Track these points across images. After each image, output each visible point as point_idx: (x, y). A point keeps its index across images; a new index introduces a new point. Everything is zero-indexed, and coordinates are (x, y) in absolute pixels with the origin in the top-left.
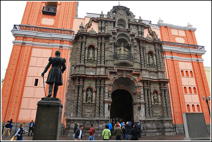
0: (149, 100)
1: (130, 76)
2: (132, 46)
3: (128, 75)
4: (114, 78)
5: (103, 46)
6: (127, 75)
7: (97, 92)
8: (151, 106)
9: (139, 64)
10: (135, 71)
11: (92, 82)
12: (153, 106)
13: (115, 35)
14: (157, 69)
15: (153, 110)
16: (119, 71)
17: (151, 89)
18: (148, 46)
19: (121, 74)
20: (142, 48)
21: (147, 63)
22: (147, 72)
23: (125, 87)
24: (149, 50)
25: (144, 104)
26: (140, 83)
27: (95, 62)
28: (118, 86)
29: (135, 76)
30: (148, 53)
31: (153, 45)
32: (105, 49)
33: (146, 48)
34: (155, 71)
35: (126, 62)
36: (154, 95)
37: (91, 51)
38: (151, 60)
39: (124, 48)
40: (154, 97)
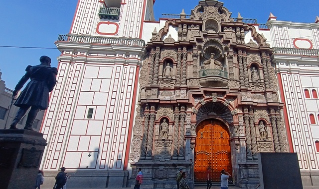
1: (223, 100)
2: (226, 58)
3: (221, 98)
4: (200, 103)
5: (184, 59)
6: (218, 99)
7: (176, 124)
8: (255, 142)
9: (236, 81)
10: (230, 93)
11: (168, 110)
12: (259, 144)
13: (202, 43)
14: (264, 89)
15: (259, 148)
16: (207, 93)
17: (255, 118)
18: (251, 56)
19: (210, 97)
20: (241, 60)
21: (249, 80)
22: (248, 93)
23: (218, 115)
24: (252, 62)
25: (244, 140)
26: (238, 109)
27: (173, 82)
28: (207, 115)
29: (231, 99)
30: (251, 65)
31: (258, 54)
32: (188, 63)
33: (248, 59)
34: (261, 92)
35: (217, 80)
36: (260, 126)
37: (167, 67)
38: (255, 76)
39: (214, 60)
40: (260, 129)
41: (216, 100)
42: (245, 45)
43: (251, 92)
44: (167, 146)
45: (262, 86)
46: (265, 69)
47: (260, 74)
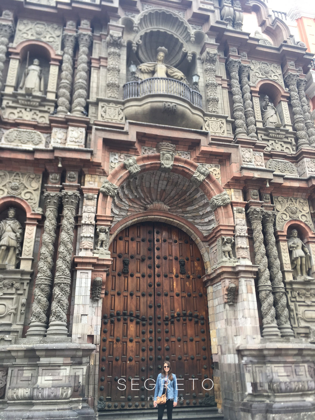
0: (272, 259)
1: (192, 165)
2: (198, 61)
3: (183, 157)
4: (124, 167)
5: (83, 49)
6: (176, 160)
7: (47, 223)
8: (282, 285)
9: (224, 121)
10: (210, 144)
11: (24, 180)
12: (292, 290)
13: (134, 14)
14: (294, 148)
15: (293, 304)
16: (146, 142)
17: (277, 218)
18: (258, 67)
19: (153, 154)
20: (237, 70)
21: (257, 123)
22: (257, 154)
23: (172, 211)
24: (262, 81)
25: (252, 278)
26: (232, 190)
27: (46, 109)
28: (142, 208)
29: (212, 165)
30: (260, 88)
31: (276, 65)
32: (93, 61)
33: (252, 74)
34: (288, 155)
35: (175, 106)
36: (292, 242)
37: (32, 67)
38: (272, 116)
39: (166, 66)
40: (291, 249)
41: (172, 163)
42: (248, 34)
43: (265, 155)
44: (13, 291)
45: (289, 141)
46: (295, 101)
47: (284, 113)
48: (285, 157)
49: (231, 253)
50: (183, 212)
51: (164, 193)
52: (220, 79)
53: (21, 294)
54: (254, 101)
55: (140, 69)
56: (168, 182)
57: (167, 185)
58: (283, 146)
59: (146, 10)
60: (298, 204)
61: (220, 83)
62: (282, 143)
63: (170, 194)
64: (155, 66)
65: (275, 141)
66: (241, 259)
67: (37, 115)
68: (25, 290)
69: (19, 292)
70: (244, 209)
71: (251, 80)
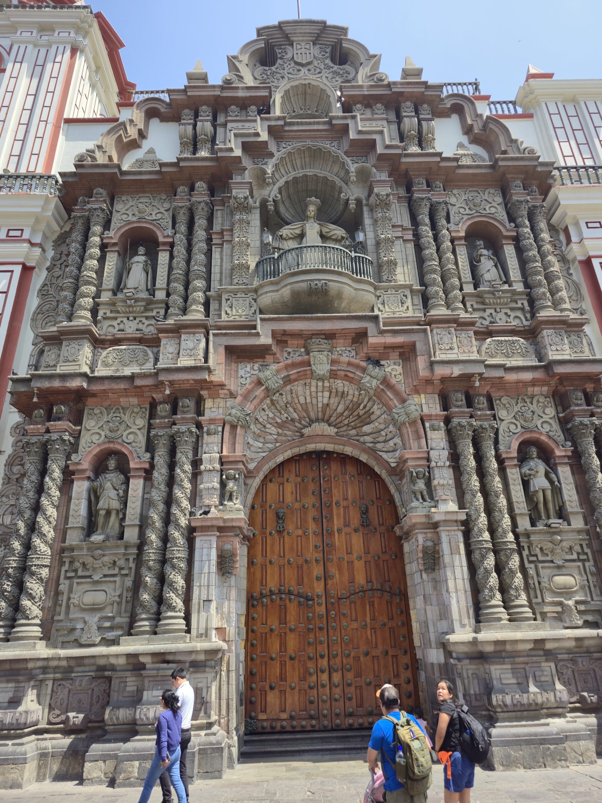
0: (492, 497)
1: (358, 366)
2: (365, 209)
3: (345, 356)
6: (334, 362)
10: (382, 332)
12: (531, 543)
13: (266, 160)
14: (528, 316)
15: (532, 566)
16: (289, 342)
17: (501, 431)
18: (463, 198)
19: (300, 358)
20: (426, 211)
21: (464, 286)
22: (463, 335)
23: (341, 433)
24: (469, 219)
25: (458, 530)
26: (423, 396)
27: (154, 314)
28: (297, 434)
29: (388, 361)
30: (467, 232)
31: (492, 191)
32: (213, 236)
33: (453, 211)
34: (518, 329)
35: (326, 283)
36: (528, 467)
37: (136, 258)
38: (489, 270)
39: (319, 224)
40: (526, 479)
41: (328, 367)
42: (440, 154)
43: (476, 333)
44: (116, 571)
45: (519, 305)
46: (525, 242)
47: (509, 262)
48: (513, 332)
49: (425, 493)
50: (357, 435)
51: (328, 409)
52: (401, 229)
53: (126, 575)
54: (458, 252)
55: (281, 236)
56: (331, 392)
57: (330, 398)
58: (509, 316)
59: (284, 150)
60: (535, 405)
61: (400, 234)
62: (508, 311)
63: (336, 410)
64: (302, 226)
65: (495, 309)
66: (440, 501)
67: (144, 324)
68: (131, 568)
69: (123, 572)
70: (442, 424)
71: (451, 221)
